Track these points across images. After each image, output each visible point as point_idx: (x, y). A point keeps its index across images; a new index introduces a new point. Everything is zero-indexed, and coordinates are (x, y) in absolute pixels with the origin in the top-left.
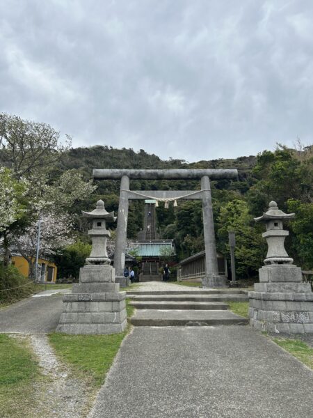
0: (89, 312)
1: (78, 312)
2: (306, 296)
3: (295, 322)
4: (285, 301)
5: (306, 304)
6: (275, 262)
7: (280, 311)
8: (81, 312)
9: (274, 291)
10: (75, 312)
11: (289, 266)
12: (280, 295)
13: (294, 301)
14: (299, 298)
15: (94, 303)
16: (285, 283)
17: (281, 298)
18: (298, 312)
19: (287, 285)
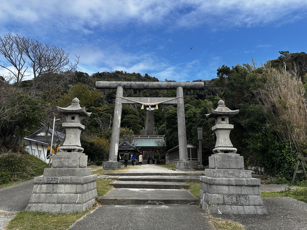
0: (56, 193)
1: (46, 193)
2: (247, 181)
3: (236, 204)
4: (228, 185)
5: (247, 188)
6: (222, 151)
7: (224, 194)
8: (48, 193)
9: (219, 177)
10: (44, 193)
11: (233, 155)
12: (224, 180)
13: (236, 185)
14: (241, 183)
15: (61, 185)
16: (228, 170)
17: (224, 183)
18: (239, 195)
19: (231, 171)
